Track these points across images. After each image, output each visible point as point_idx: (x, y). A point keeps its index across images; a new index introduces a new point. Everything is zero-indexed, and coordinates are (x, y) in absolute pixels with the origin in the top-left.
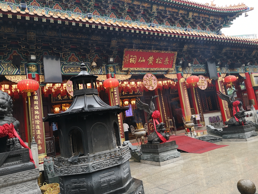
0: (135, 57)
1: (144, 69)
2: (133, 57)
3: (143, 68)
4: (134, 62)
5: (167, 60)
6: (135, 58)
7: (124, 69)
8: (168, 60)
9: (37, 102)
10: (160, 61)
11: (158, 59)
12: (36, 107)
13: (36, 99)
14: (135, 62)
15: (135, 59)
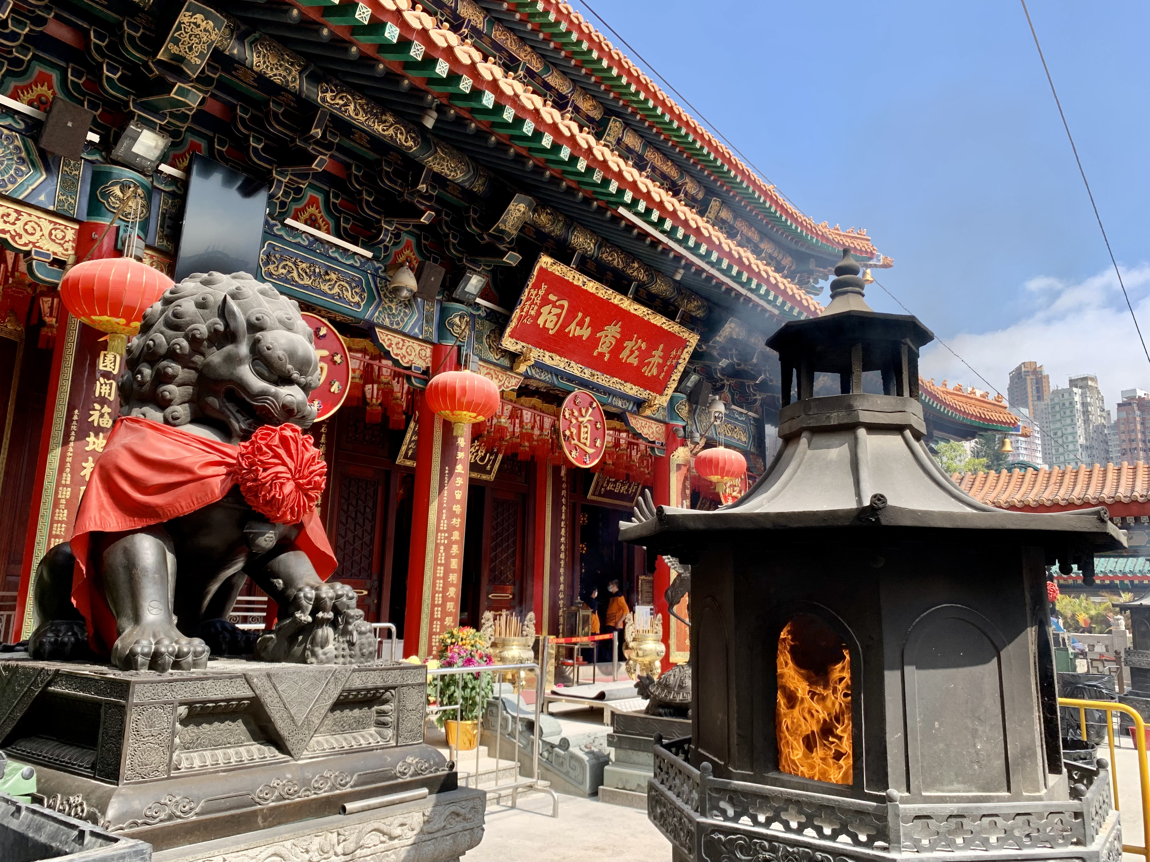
0: (562, 307)
1: (576, 369)
2: (554, 305)
3: (573, 364)
4: (551, 325)
5: (660, 357)
6: (558, 311)
7: (509, 343)
8: (661, 361)
9: (111, 385)
10: (636, 353)
11: (633, 342)
12: (102, 416)
13: (108, 369)
14: (555, 326)
15: (558, 316)
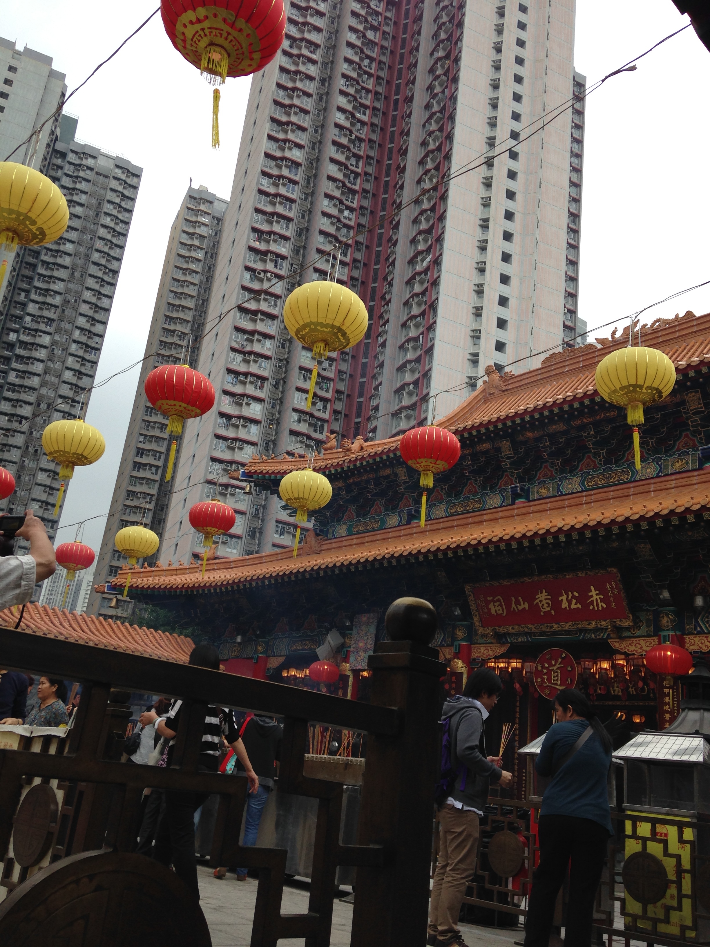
0: (499, 600)
2: (494, 602)
4: (501, 612)
5: (596, 594)
7: (484, 631)
10: (574, 601)
14: (503, 611)
15: (500, 605)
